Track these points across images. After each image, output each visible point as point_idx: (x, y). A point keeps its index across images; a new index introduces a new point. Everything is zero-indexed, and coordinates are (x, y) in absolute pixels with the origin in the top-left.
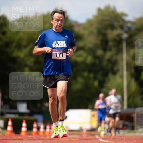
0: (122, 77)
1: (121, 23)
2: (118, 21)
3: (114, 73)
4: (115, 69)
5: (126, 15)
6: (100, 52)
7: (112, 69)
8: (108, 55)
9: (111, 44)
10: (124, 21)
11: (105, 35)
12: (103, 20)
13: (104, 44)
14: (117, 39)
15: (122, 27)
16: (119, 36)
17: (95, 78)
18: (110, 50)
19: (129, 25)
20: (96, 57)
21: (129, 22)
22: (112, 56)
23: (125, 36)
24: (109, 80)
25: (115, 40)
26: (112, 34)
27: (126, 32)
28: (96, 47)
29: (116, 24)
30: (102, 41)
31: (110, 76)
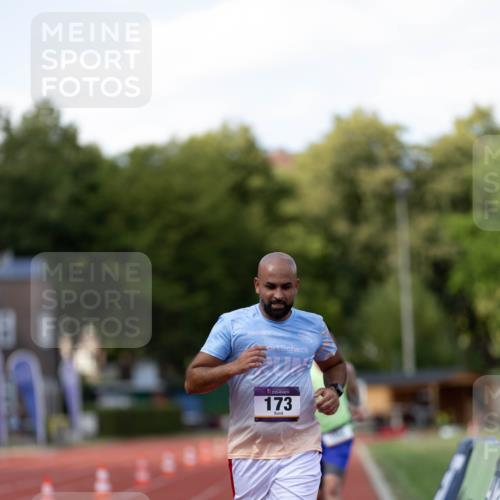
0: (398, 287)
2: (385, 145)
3: (380, 278)
6: (341, 227)
7: (373, 268)
8: (364, 233)
9: (370, 205)
10: (401, 146)
13: (353, 204)
15: (395, 162)
16: (389, 183)
17: (332, 292)
19: (414, 155)
20: (332, 239)
21: (415, 147)
23: (403, 185)
25: (378, 196)
26: (372, 180)
28: (332, 213)
29: (380, 152)
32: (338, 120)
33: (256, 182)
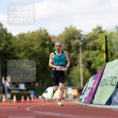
0: (80, 67)
1: (79, 36)
2: (77, 35)
3: (76, 65)
4: (76, 63)
5: (82, 31)
7: (74, 63)
8: (72, 55)
9: (73, 48)
10: (80, 35)
11: (69, 43)
12: (68, 35)
13: (69, 49)
14: (77, 45)
15: (79, 39)
16: (78, 43)
18: (73, 52)
19: (84, 37)
21: (84, 35)
22: (74, 56)
23: (81, 43)
24: (73, 69)
25: (76, 46)
26: (74, 43)
27: (82, 41)
30: (68, 47)
31: (74, 67)
32: (66, 28)
33: (47, 43)
